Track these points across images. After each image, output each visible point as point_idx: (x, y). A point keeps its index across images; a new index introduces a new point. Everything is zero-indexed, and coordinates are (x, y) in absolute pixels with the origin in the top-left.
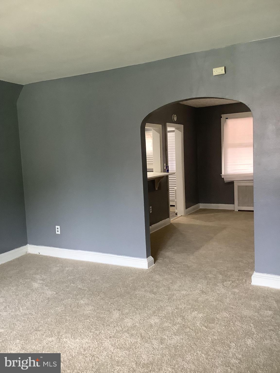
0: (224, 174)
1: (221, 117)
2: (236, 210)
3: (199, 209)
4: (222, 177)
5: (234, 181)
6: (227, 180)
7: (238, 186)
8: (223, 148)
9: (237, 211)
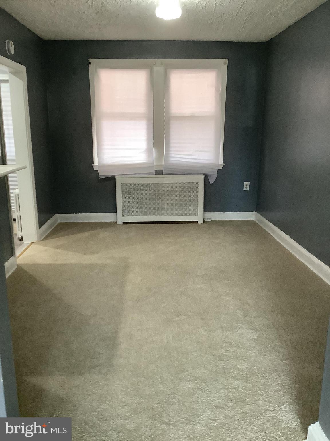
0: (97, 164)
1: (90, 63)
2: (120, 222)
3: (57, 224)
4: (95, 170)
5: (116, 175)
6: (103, 174)
7: (123, 184)
8: (95, 119)
9: (121, 225)
